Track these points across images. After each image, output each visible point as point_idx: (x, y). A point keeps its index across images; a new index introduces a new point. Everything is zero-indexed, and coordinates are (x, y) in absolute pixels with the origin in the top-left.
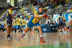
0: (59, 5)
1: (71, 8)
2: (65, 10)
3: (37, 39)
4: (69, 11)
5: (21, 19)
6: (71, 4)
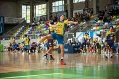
0: (83, 22)
1: (97, 25)
2: (90, 27)
3: (56, 61)
4: (94, 28)
5: (39, 38)
6: (97, 21)
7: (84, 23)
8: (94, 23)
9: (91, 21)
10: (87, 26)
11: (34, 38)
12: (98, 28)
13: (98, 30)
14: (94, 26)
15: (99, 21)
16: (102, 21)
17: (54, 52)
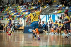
1: (58, 9)
2: (52, 11)
3: (22, 40)
4: (56, 12)
5: (6, 19)
6: (58, 5)
7: (47, 7)
8: (56, 7)
9: (53, 5)
10: (50, 9)
11: (2, 19)
12: (59, 11)
13: (59, 13)
14: (56, 10)
15: (60, 6)
16: (63, 5)
17: (20, 32)
